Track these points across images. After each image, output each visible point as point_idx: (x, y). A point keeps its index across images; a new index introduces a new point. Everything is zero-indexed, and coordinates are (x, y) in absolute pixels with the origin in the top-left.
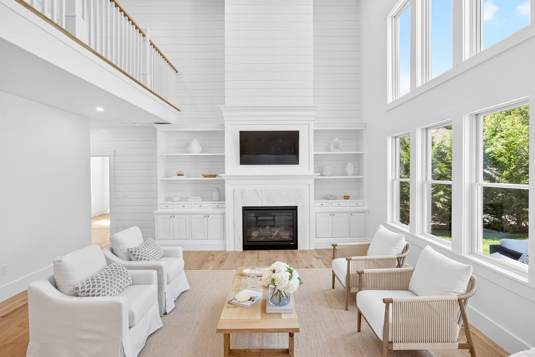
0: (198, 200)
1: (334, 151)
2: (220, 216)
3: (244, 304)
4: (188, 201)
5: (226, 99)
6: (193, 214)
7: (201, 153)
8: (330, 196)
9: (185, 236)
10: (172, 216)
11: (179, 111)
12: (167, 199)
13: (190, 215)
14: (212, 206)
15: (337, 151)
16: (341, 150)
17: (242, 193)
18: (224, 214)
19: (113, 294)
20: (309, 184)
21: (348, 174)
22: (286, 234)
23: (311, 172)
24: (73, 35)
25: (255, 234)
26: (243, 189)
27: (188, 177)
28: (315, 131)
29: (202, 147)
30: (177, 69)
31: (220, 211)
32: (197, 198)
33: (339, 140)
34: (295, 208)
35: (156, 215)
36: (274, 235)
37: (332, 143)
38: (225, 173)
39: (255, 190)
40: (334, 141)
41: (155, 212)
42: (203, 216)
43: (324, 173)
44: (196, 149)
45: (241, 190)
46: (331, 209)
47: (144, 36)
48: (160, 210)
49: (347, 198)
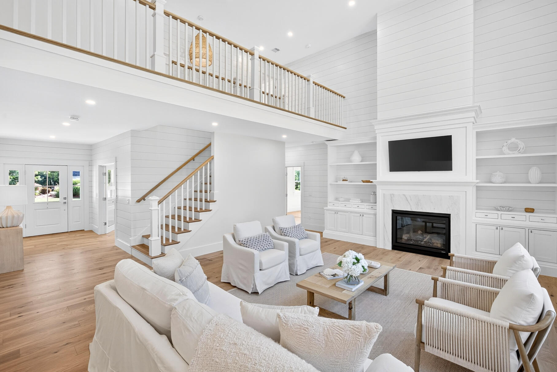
0: (358, 201)
1: (509, 154)
2: (372, 216)
3: (326, 276)
4: (350, 201)
5: (378, 114)
6: (351, 212)
7: (362, 161)
8: (500, 207)
10: (336, 212)
11: (346, 128)
12: (337, 199)
13: (349, 213)
14: (368, 207)
15: (514, 154)
16: (520, 152)
17: (391, 197)
18: (375, 215)
19: (257, 249)
20: (466, 192)
21: (531, 182)
22: (437, 242)
23: (471, 178)
24: (252, 99)
25: (405, 237)
26: (393, 194)
27: (351, 182)
28: (478, 133)
29: (362, 157)
30: (344, 95)
31: (372, 212)
32: (358, 199)
33: (517, 141)
34: (448, 216)
35: (325, 210)
36: (425, 240)
37: (505, 144)
38: (377, 179)
39: (404, 195)
40: (509, 142)
41: (325, 208)
43: (493, 180)
44: (356, 159)
45: (391, 194)
46: (499, 222)
47: (308, 81)
48: (329, 207)
49: (531, 210)
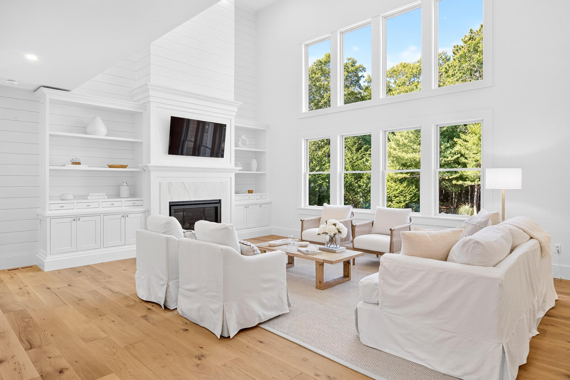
1: (242, 147)
2: (140, 215)
4: (91, 198)
5: (151, 76)
6: (105, 214)
7: (107, 136)
9: (95, 245)
10: (76, 218)
13: (102, 216)
14: (127, 204)
16: (247, 147)
17: (169, 187)
18: (145, 212)
20: (231, 178)
21: (252, 170)
23: (232, 166)
26: (170, 182)
27: (87, 166)
28: (236, 128)
33: (246, 138)
34: (218, 202)
35: (48, 220)
37: (240, 139)
38: (152, 163)
39: (183, 183)
40: (242, 138)
42: (119, 216)
45: (168, 183)
48: (51, 212)
49: (250, 192)
